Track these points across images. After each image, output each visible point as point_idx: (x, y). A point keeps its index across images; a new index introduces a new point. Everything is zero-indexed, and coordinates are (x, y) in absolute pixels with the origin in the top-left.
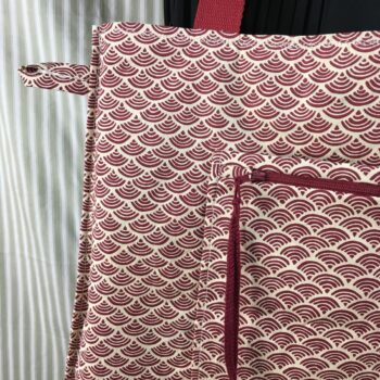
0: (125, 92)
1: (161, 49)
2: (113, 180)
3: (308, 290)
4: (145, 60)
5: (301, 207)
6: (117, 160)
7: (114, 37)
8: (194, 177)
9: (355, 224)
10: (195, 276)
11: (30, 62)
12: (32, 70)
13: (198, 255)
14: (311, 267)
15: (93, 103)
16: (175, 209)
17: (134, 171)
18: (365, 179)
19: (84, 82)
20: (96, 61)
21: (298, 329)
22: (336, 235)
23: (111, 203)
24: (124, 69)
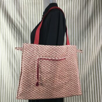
0: (26, 50)
1: (30, 46)
2: (25, 60)
3: (46, 70)
4: (29, 47)
5: (44, 62)
6: (26, 57)
7: (25, 45)
8: (34, 59)
9: (49, 63)
10: (34, 70)
11: (16, 47)
12: (16, 48)
13: (34, 67)
14: (45, 68)
15: (23, 51)
16: (32, 63)
17: (27, 59)
18: (50, 59)
19: (22, 49)
20: (23, 47)
21: (45, 75)
22: (48, 64)
23: (25, 62)
24: (26, 48)
